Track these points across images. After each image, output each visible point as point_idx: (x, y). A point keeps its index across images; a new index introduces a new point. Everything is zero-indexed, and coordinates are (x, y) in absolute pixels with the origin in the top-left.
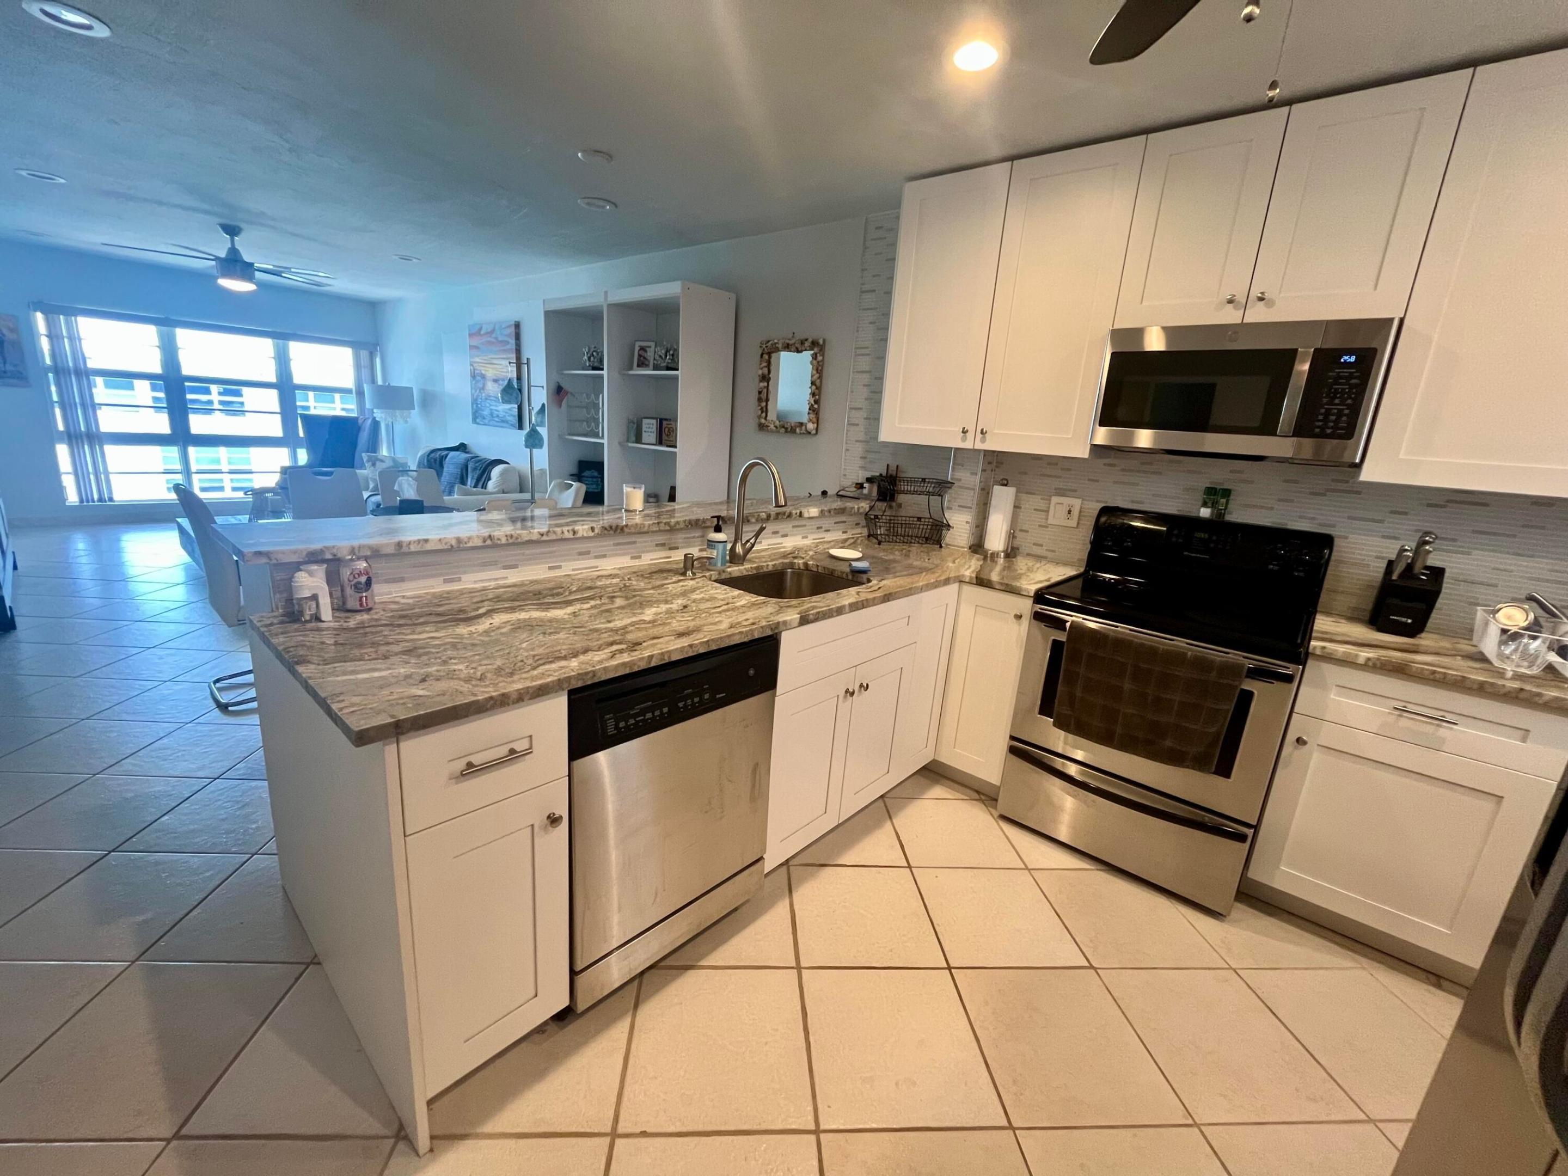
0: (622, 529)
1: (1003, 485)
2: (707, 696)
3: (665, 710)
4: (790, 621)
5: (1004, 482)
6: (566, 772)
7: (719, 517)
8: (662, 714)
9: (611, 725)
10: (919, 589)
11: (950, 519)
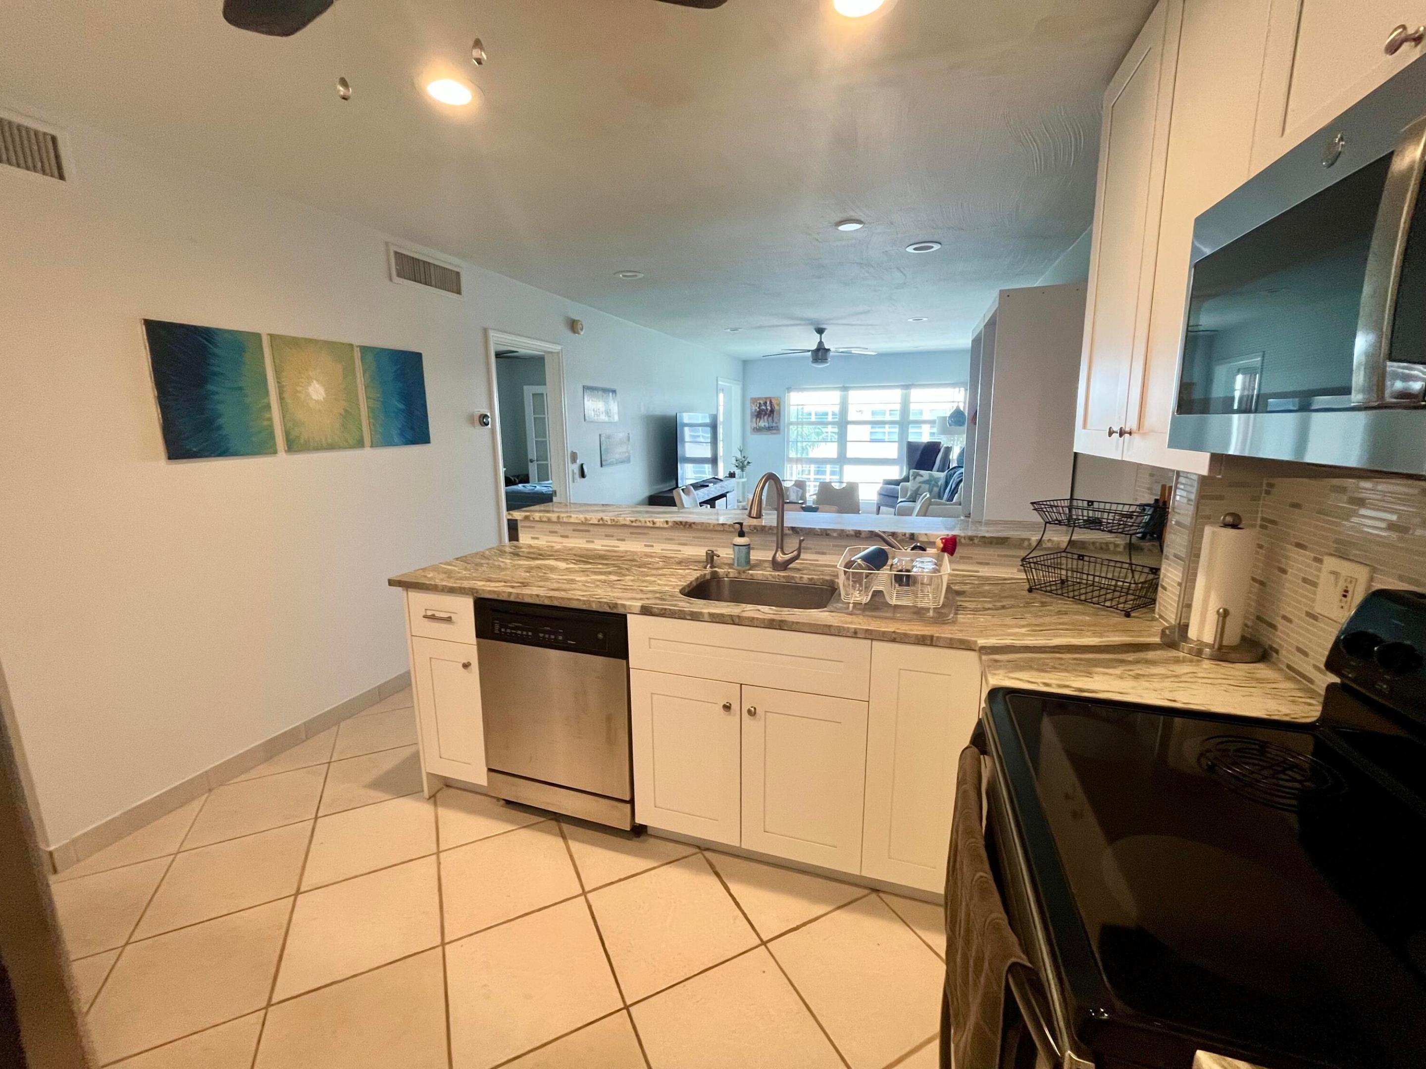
0: (690, 525)
1: (1226, 525)
2: (560, 638)
3: (530, 634)
4: (631, 606)
5: (1229, 519)
6: (475, 643)
7: (741, 524)
8: (527, 635)
9: (497, 627)
10: (848, 632)
11: (1165, 576)
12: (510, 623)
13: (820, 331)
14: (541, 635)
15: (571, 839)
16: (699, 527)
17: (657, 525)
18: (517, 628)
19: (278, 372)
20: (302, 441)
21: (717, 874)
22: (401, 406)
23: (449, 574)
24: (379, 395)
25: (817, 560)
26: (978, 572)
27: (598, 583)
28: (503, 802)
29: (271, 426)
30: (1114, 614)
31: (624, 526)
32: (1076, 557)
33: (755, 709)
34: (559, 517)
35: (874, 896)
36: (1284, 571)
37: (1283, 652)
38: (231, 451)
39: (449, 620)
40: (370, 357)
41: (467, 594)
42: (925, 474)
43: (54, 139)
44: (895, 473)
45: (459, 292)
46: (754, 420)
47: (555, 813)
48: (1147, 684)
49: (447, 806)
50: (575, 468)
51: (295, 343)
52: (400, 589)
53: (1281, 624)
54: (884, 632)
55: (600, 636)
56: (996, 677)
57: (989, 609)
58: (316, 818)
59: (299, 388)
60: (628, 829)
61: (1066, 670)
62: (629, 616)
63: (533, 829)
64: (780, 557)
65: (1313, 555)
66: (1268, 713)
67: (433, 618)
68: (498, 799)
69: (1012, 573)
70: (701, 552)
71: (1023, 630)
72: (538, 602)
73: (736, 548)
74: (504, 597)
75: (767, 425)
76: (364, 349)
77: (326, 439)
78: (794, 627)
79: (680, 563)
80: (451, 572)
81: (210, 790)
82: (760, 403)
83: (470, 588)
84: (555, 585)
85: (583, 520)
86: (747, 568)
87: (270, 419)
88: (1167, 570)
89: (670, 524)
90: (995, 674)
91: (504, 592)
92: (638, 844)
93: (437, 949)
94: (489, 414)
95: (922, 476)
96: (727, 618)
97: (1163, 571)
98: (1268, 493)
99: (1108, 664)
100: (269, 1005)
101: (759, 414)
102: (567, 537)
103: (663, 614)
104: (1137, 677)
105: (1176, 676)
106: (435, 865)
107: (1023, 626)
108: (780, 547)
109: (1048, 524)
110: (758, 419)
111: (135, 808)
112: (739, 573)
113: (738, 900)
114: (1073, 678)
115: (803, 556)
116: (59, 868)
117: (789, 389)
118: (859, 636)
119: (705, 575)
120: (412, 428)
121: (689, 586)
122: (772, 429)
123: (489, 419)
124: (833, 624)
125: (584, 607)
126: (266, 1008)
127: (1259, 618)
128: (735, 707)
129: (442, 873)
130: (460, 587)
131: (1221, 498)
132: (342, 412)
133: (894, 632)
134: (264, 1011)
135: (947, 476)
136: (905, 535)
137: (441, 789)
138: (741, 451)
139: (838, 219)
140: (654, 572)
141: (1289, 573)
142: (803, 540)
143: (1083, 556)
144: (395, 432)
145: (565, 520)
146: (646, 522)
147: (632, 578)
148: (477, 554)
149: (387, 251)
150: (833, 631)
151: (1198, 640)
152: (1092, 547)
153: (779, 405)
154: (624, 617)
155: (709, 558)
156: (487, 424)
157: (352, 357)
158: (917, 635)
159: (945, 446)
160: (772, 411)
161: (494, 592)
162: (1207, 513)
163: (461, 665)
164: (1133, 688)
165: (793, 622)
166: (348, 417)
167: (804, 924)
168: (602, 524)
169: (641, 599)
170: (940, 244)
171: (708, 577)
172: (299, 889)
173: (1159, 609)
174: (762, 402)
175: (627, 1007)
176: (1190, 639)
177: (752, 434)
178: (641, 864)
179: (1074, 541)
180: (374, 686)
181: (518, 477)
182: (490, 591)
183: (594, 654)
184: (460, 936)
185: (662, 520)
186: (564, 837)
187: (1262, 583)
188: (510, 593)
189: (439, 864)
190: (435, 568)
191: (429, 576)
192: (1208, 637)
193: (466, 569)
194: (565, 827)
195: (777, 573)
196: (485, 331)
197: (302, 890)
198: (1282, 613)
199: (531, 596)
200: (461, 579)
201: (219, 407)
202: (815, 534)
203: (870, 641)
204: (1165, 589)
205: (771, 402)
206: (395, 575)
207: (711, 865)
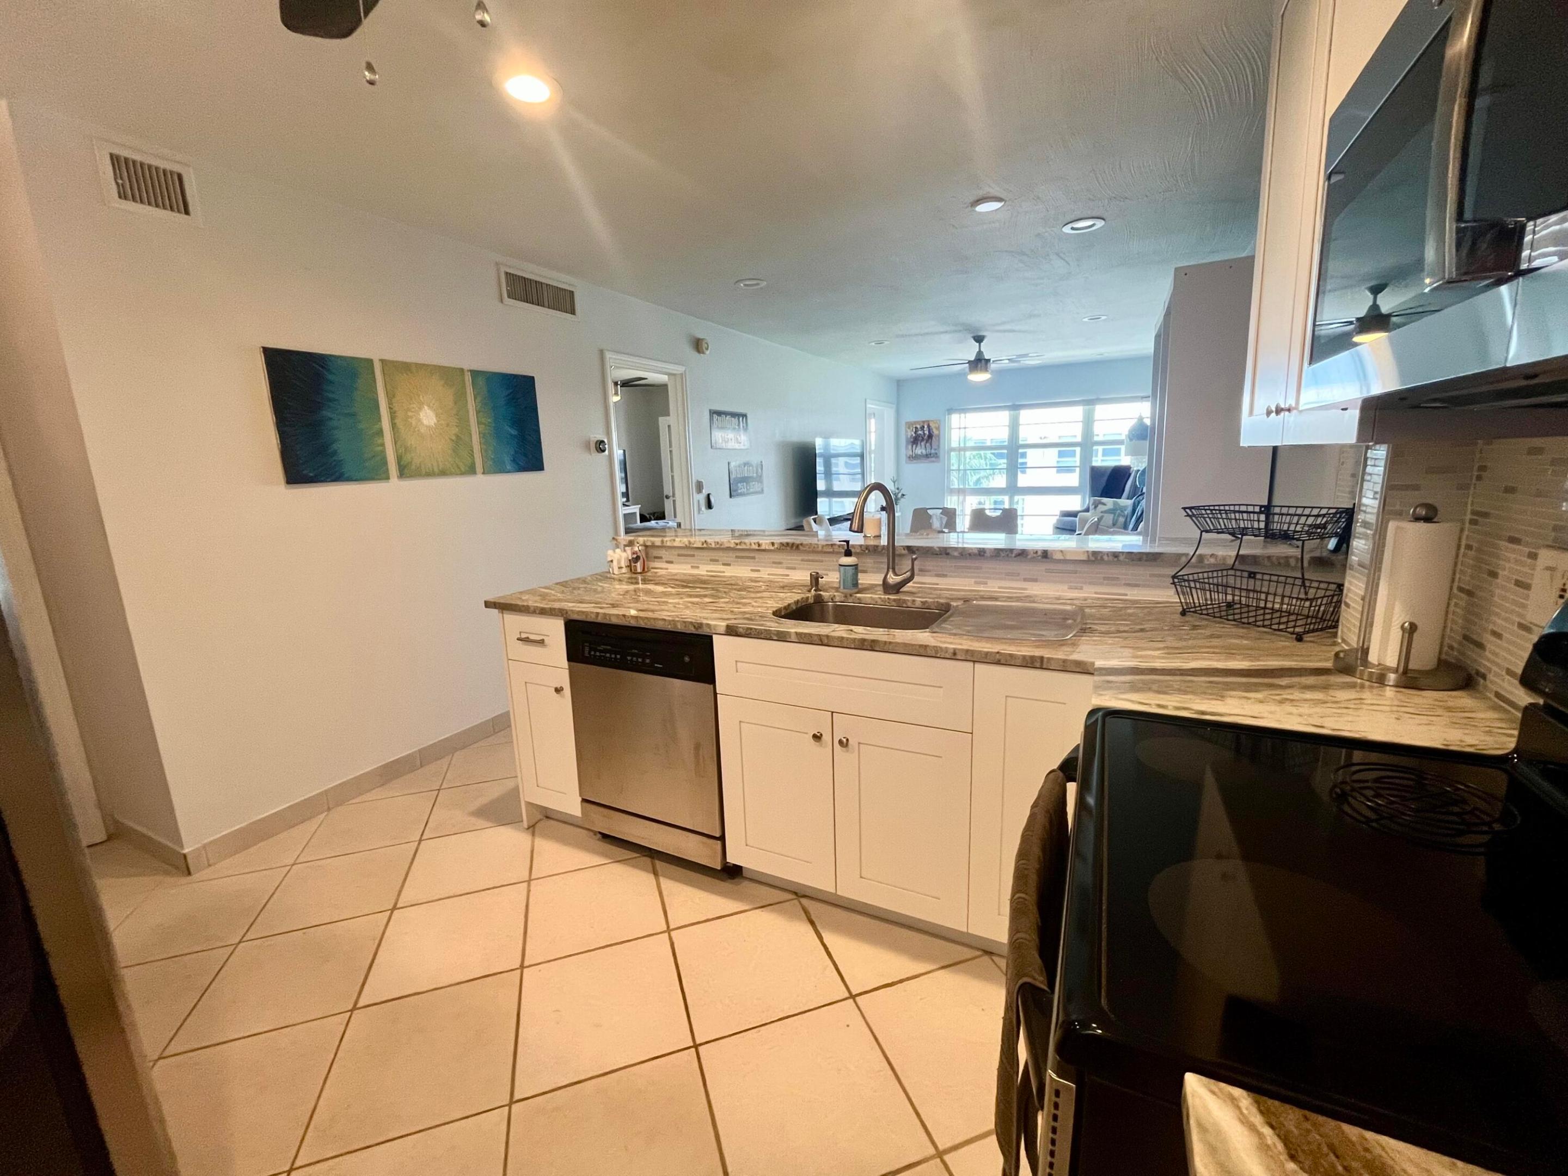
0: (798, 546)
1: (1417, 519)
2: (648, 661)
3: (618, 656)
4: (716, 626)
5: (1422, 512)
6: (567, 667)
7: (848, 542)
8: (616, 658)
9: (587, 649)
10: (947, 652)
11: (1349, 590)
12: (599, 646)
13: (979, 339)
14: (629, 658)
15: (662, 876)
16: (807, 548)
17: (763, 547)
18: (605, 651)
19: (390, 397)
20: (413, 467)
21: (812, 923)
22: (514, 432)
23: (544, 597)
24: (489, 420)
25: (937, 584)
26: (1126, 595)
27: (690, 605)
28: (599, 836)
29: (383, 452)
30: (1282, 639)
31: (729, 549)
32: (1246, 574)
33: (847, 740)
34: (662, 541)
35: (986, 958)
36: (1494, 575)
37: (1490, 677)
38: (346, 475)
39: (541, 642)
40: (481, 381)
41: (557, 616)
42: (1109, 502)
43: (180, 177)
44: (1074, 503)
45: (573, 312)
46: (910, 447)
47: (650, 849)
48: (1294, 710)
49: (546, 836)
50: (702, 498)
51: (406, 367)
52: (496, 611)
53: (1488, 639)
54: (987, 653)
55: (687, 659)
56: (1103, 697)
57: (1125, 631)
58: (420, 840)
59: (410, 414)
60: (719, 868)
61: (1193, 693)
62: (715, 637)
63: (628, 865)
64: (893, 579)
65: (1527, 550)
66: (1445, 743)
67: (526, 640)
68: (595, 833)
69: (1168, 596)
70: (802, 576)
71: (1156, 653)
72: (626, 624)
73: (842, 568)
74: (591, 618)
75: (924, 452)
76: (475, 374)
77: (438, 466)
78: (886, 648)
79: (783, 587)
80: (547, 594)
81: (329, 809)
82: (916, 428)
83: (559, 609)
84: (646, 607)
85: (687, 543)
86: (856, 590)
87: (383, 445)
88: (1350, 583)
89: (776, 546)
90: (1102, 695)
91: (593, 613)
92: (731, 886)
93: (515, 972)
94: (606, 441)
95: (1104, 504)
96: (816, 638)
97: (1346, 585)
98: (1479, 478)
99: (1248, 688)
100: (355, 1008)
101: (915, 440)
102: (671, 562)
103: (749, 634)
104: (1282, 702)
105: (1337, 702)
106: (525, 893)
107: (1159, 649)
108: (892, 567)
109: (1203, 533)
110: (914, 446)
111: (259, 820)
112: (846, 596)
113: (830, 950)
114: (1198, 701)
115: (916, 579)
116: (192, 869)
117: (950, 411)
118: (959, 657)
119: (807, 598)
120: (525, 455)
121: (785, 608)
122: (931, 456)
123: (606, 446)
124: (929, 644)
125: (670, 628)
126: (352, 1011)
127: (1466, 638)
128: (827, 737)
129: (531, 900)
130: (550, 608)
131: (1416, 488)
132: (454, 438)
133: (998, 653)
134: (349, 1013)
135: (1134, 503)
136: (1037, 552)
137: (540, 820)
138: (894, 482)
139: (972, 199)
140: (753, 595)
141: (1500, 577)
142: (916, 559)
143: (1255, 573)
144: (507, 459)
145: (669, 544)
146: (751, 544)
147: (727, 600)
148: (579, 579)
149: (498, 270)
150: (930, 652)
151: (1379, 664)
152: (1266, 562)
153: (938, 429)
154: (710, 638)
155: (814, 581)
156: (604, 451)
157: (464, 381)
158: (1024, 657)
159: (1135, 469)
160: (930, 436)
161: (583, 612)
162: (1398, 507)
163: (554, 690)
164: (1271, 713)
165: (885, 642)
166: (460, 443)
167: (901, 981)
168: (706, 548)
169: (728, 619)
170: (1103, 219)
171: (811, 601)
172: (396, 904)
173: (1342, 632)
174: (918, 427)
175: (696, 1046)
176: (1371, 663)
177: (906, 463)
178: (730, 905)
179: (1243, 556)
180: (488, 718)
181: (654, 514)
182: (579, 612)
183: (682, 679)
184: (540, 961)
185: (768, 542)
186: (656, 874)
187: (1470, 593)
188: (598, 614)
189: (529, 891)
190: (532, 592)
191: (524, 598)
192: (1391, 660)
193: (563, 592)
194: (659, 864)
195: (887, 597)
196: (601, 352)
197: (398, 906)
198: (1491, 627)
199: (618, 616)
200: (554, 601)
201: (336, 432)
202: (933, 554)
203: (972, 664)
204: (1347, 605)
205: (929, 426)
206: (491, 597)
207: (806, 912)
